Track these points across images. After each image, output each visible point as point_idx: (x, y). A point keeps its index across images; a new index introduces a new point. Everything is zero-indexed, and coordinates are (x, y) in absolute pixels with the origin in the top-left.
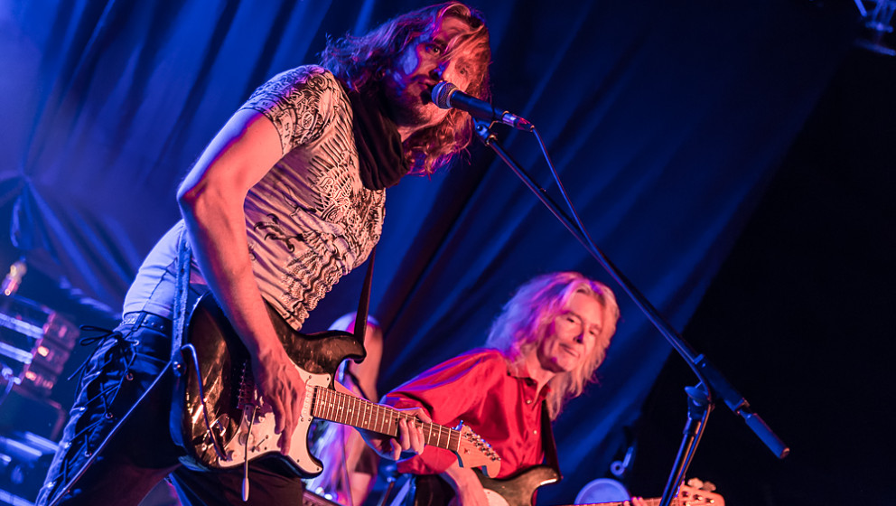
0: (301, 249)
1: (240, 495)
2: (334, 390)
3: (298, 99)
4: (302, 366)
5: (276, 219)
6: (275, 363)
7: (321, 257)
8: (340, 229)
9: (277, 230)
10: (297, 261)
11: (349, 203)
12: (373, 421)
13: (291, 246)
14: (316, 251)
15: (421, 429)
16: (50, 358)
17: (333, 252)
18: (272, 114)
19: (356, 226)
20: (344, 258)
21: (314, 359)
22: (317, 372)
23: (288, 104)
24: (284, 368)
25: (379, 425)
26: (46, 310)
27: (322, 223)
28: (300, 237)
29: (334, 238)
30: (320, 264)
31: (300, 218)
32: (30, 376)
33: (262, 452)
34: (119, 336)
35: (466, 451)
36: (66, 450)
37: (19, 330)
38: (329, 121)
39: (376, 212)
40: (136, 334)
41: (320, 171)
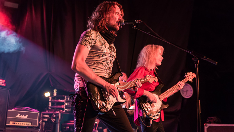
0: (104, 63)
1: (114, 115)
2: (120, 84)
3: (88, 39)
4: (112, 84)
5: (97, 61)
6: (107, 86)
7: (109, 62)
8: (109, 55)
9: (98, 62)
10: (105, 66)
11: (109, 50)
12: (130, 86)
13: (102, 64)
14: (107, 62)
15: (139, 81)
16: (68, 105)
17: (110, 60)
18: (84, 44)
19: (112, 53)
20: (112, 60)
21: (114, 81)
22: (115, 83)
23: (86, 41)
24: (110, 86)
25: (132, 85)
26: (63, 96)
27: (106, 56)
28: (103, 61)
29: (109, 57)
30: (109, 64)
31: (101, 58)
32: (66, 110)
33: (113, 104)
34: (76, 94)
35: (150, 80)
36: (76, 120)
37: (60, 102)
38: (96, 39)
39: (114, 48)
40: (80, 93)
41: (100, 48)
